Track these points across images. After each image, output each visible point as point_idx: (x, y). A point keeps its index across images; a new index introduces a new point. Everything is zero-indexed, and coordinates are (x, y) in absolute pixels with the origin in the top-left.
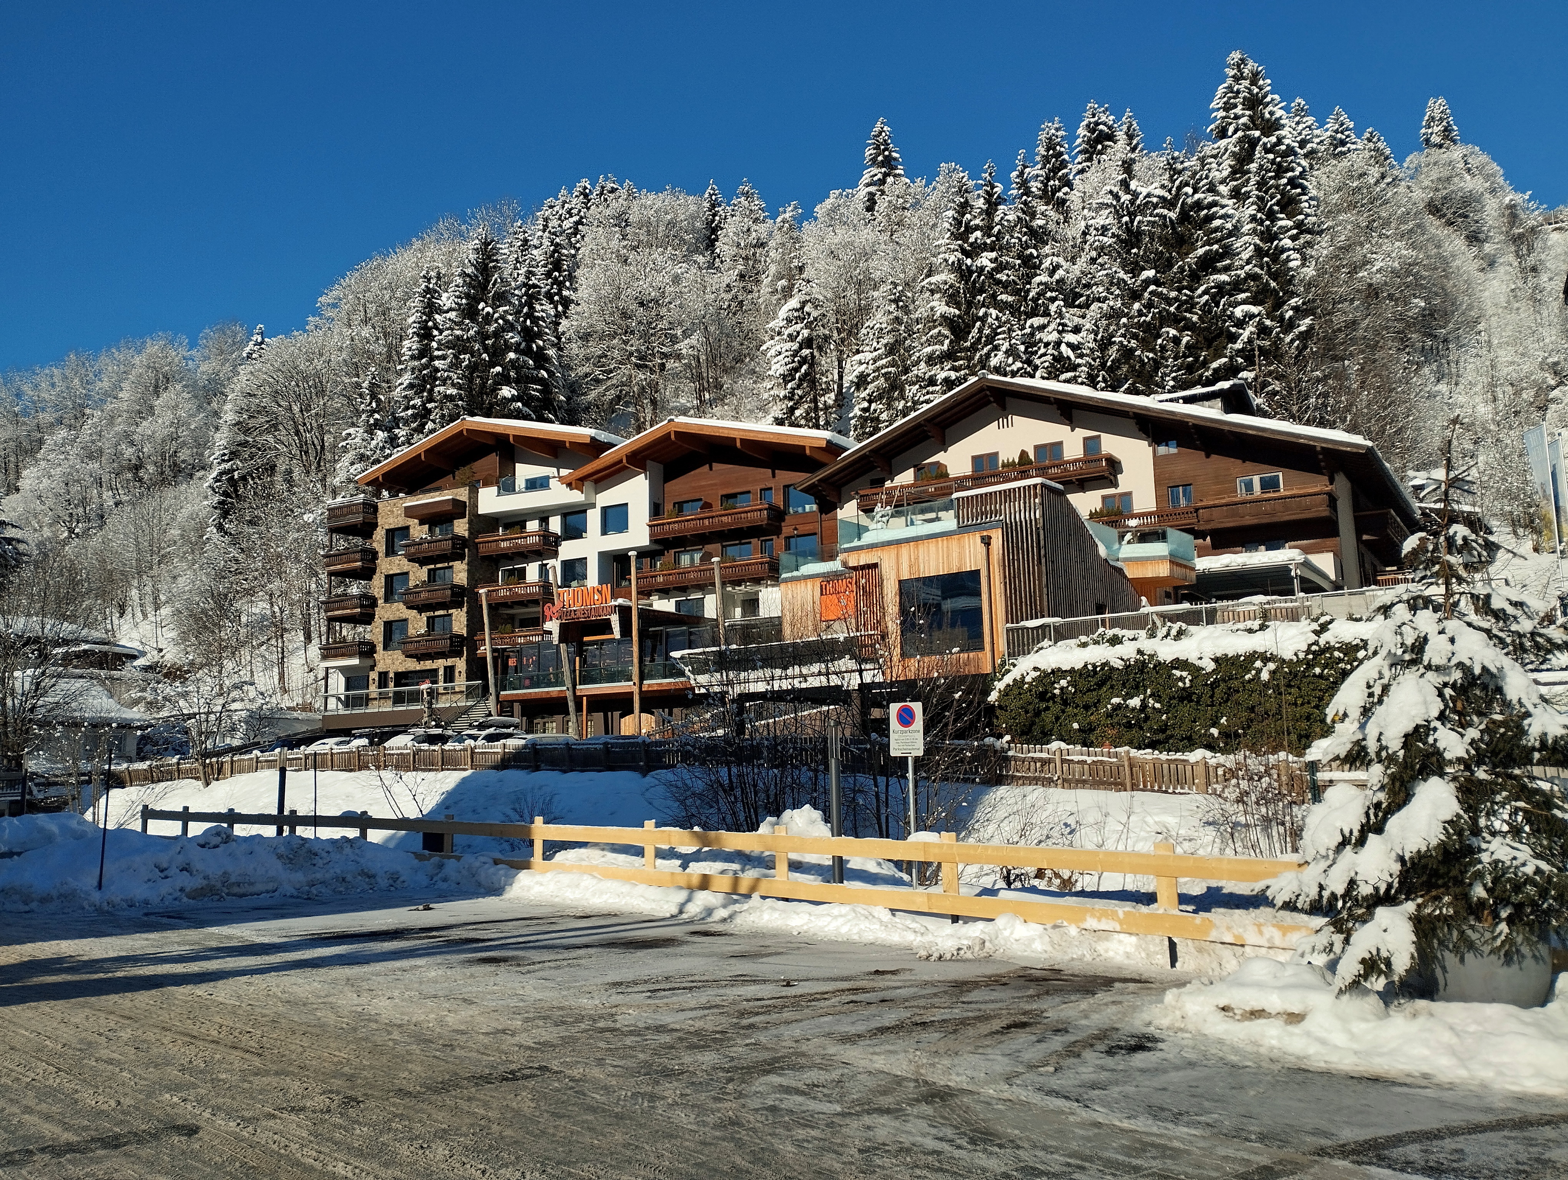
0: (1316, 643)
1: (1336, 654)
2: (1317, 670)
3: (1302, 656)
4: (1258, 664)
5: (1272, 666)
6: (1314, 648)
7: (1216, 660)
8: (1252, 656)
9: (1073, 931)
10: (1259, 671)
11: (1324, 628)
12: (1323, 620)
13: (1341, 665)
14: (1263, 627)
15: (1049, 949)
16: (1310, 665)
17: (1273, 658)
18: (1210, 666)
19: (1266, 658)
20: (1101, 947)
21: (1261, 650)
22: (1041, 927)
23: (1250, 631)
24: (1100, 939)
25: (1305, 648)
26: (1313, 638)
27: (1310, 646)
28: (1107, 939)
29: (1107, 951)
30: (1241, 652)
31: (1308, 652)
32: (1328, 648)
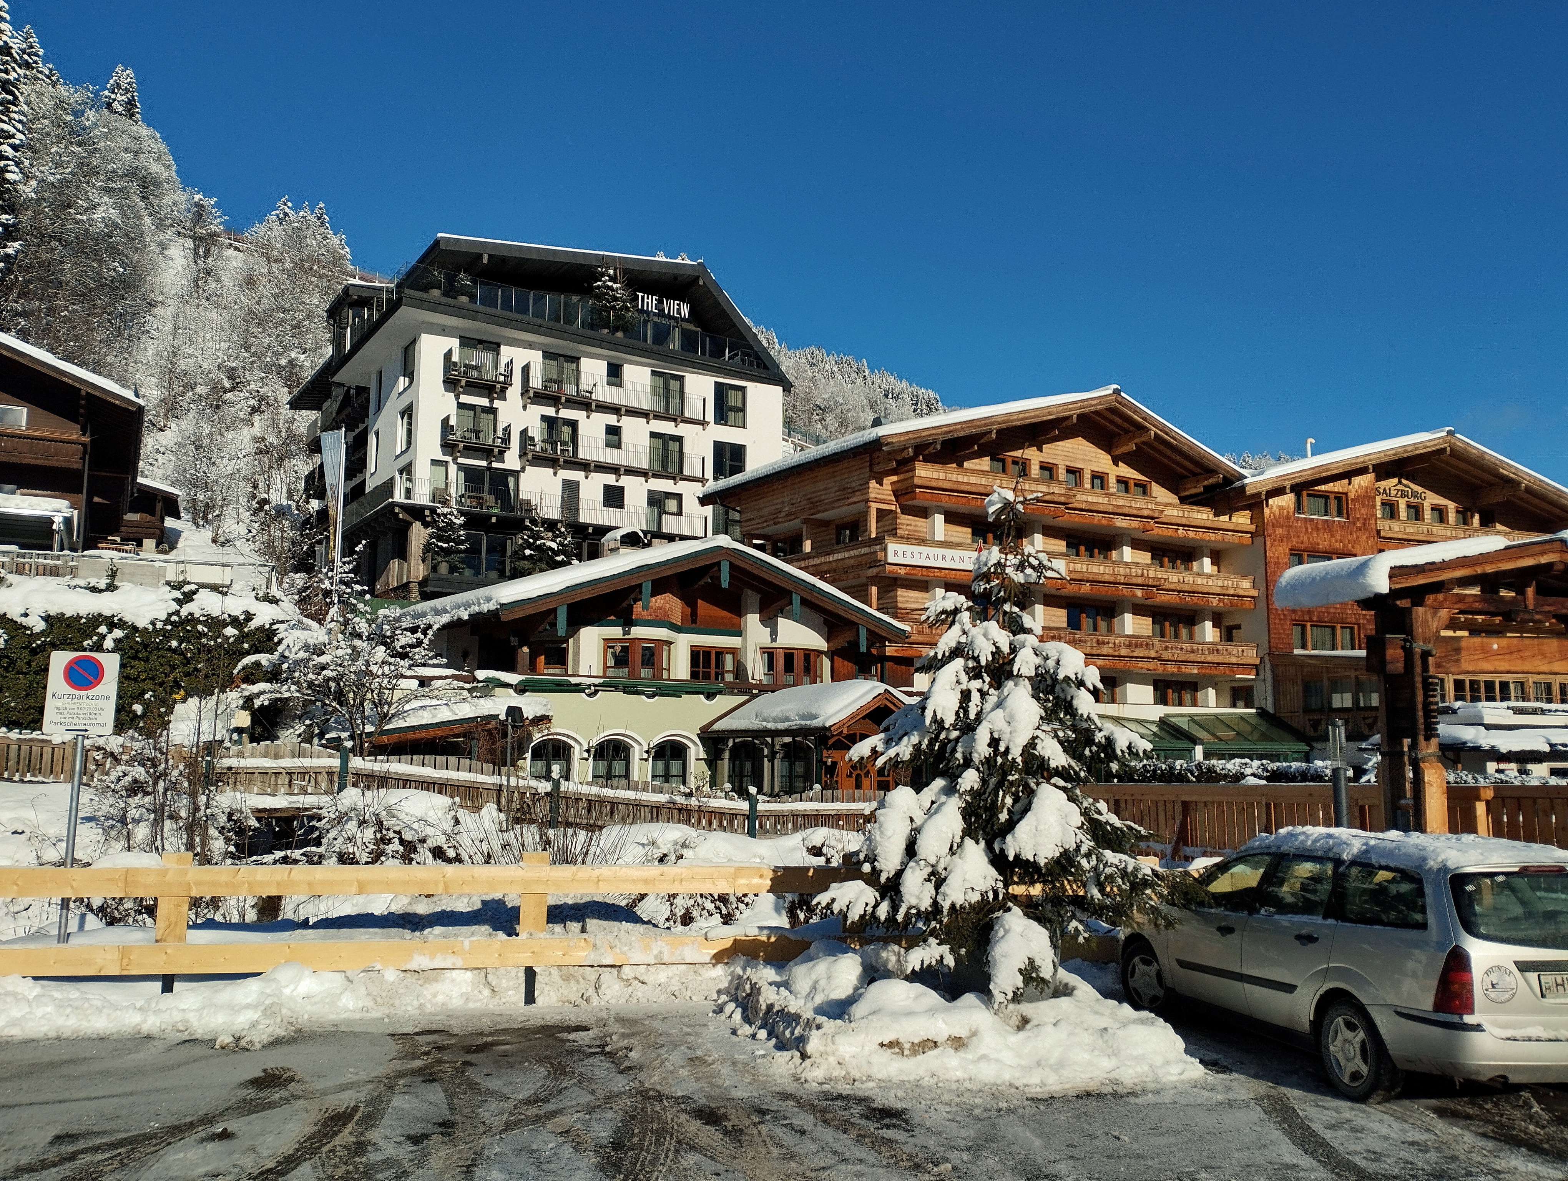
0: (177, 613)
1: (200, 627)
2: (174, 644)
3: (159, 625)
4: (103, 629)
5: (118, 633)
6: (174, 618)
7: (47, 618)
8: (97, 620)
9: (391, 975)
10: (103, 637)
11: (188, 597)
12: (187, 588)
13: (204, 640)
14: (111, 588)
15: (369, 1003)
16: (167, 636)
17: (122, 624)
18: (40, 626)
19: (112, 623)
20: (428, 991)
21: (107, 613)
22: (339, 977)
23: (94, 590)
24: (427, 981)
25: (164, 617)
26: (175, 607)
27: (170, 615)
28: (436, 980)
29: (435, 996)
30: (83, 613)
31: (167, 621)
32: (191, 619)
